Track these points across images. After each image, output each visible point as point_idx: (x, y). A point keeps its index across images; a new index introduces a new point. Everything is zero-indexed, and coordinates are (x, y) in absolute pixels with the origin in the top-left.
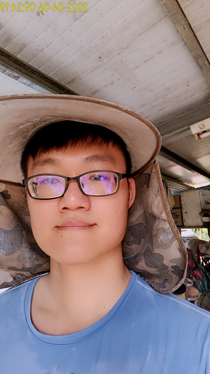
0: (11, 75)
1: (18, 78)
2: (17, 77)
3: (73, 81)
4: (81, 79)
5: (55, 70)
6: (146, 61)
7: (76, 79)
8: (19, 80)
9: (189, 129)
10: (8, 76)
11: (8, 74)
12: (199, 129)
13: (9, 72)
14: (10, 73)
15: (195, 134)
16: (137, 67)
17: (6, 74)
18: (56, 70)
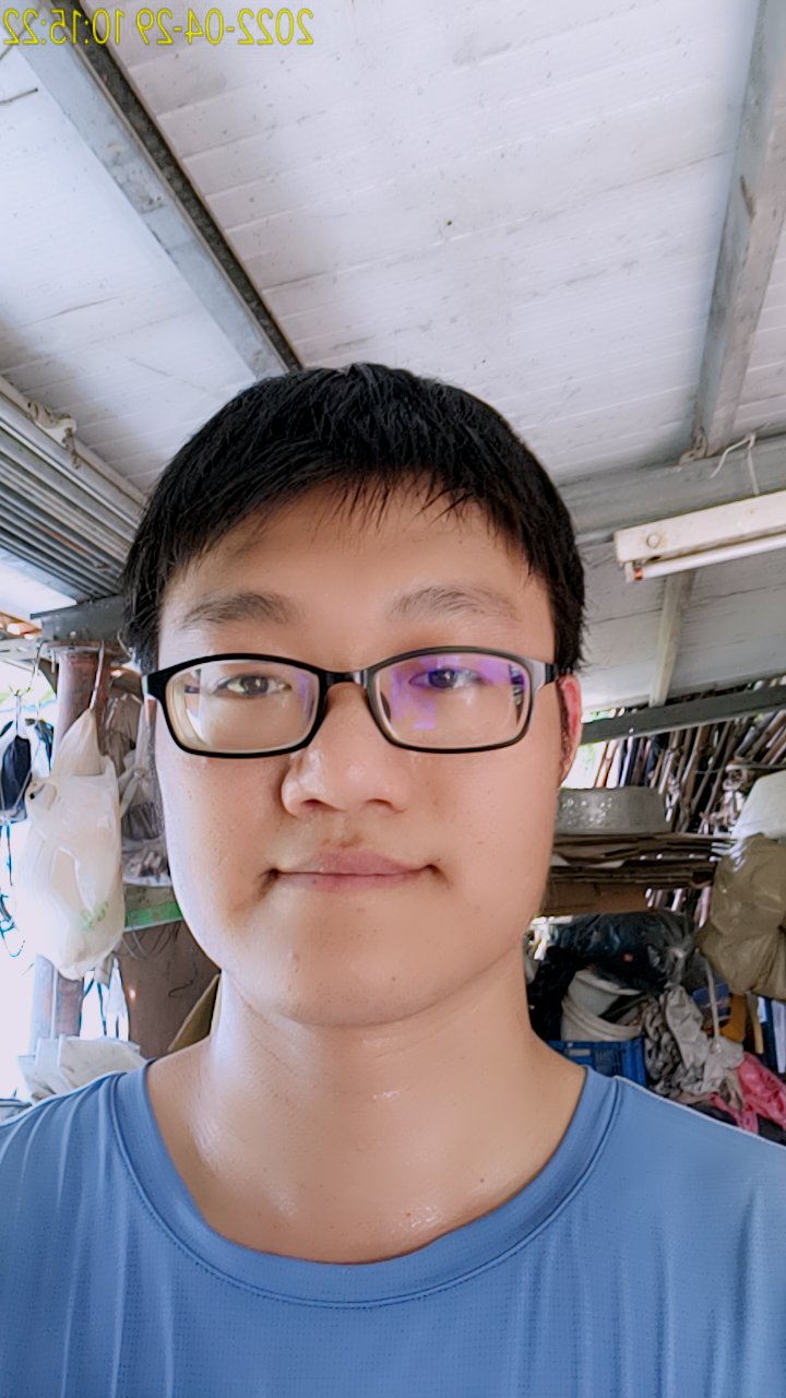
0: (132, 189)
1: (152, 210)
2: (151, 202)
3: (303, 282)
4: (335, 280)
5: (265, 219)
6: (570, 282)
7: (318, 274)
8: (152, 216)
9: (611, 539)
10: (121, 186)
11: (122, 180)
12: (644, 546)
13: (132, 171)
14: (132, 177)
15: (624, 563)
16: (535, 294)
17: (115, 178)
18: (267, 222)
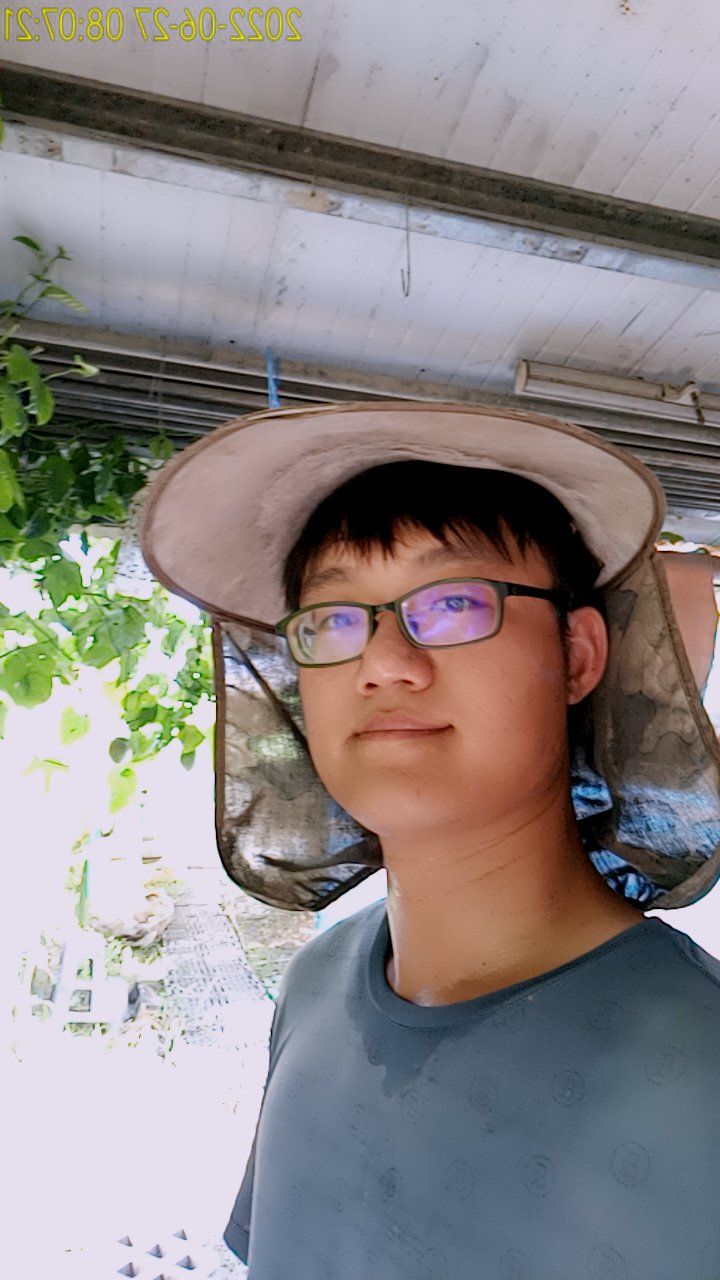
0: (559, 255)
1: (584, 256)
2: (578, 253)
5: (713, 183)
8: (587, 259)
10: (551, 258)
11: (549, 254)
13: (551, 245)
14: (554, 248)
17: (544, 256)
